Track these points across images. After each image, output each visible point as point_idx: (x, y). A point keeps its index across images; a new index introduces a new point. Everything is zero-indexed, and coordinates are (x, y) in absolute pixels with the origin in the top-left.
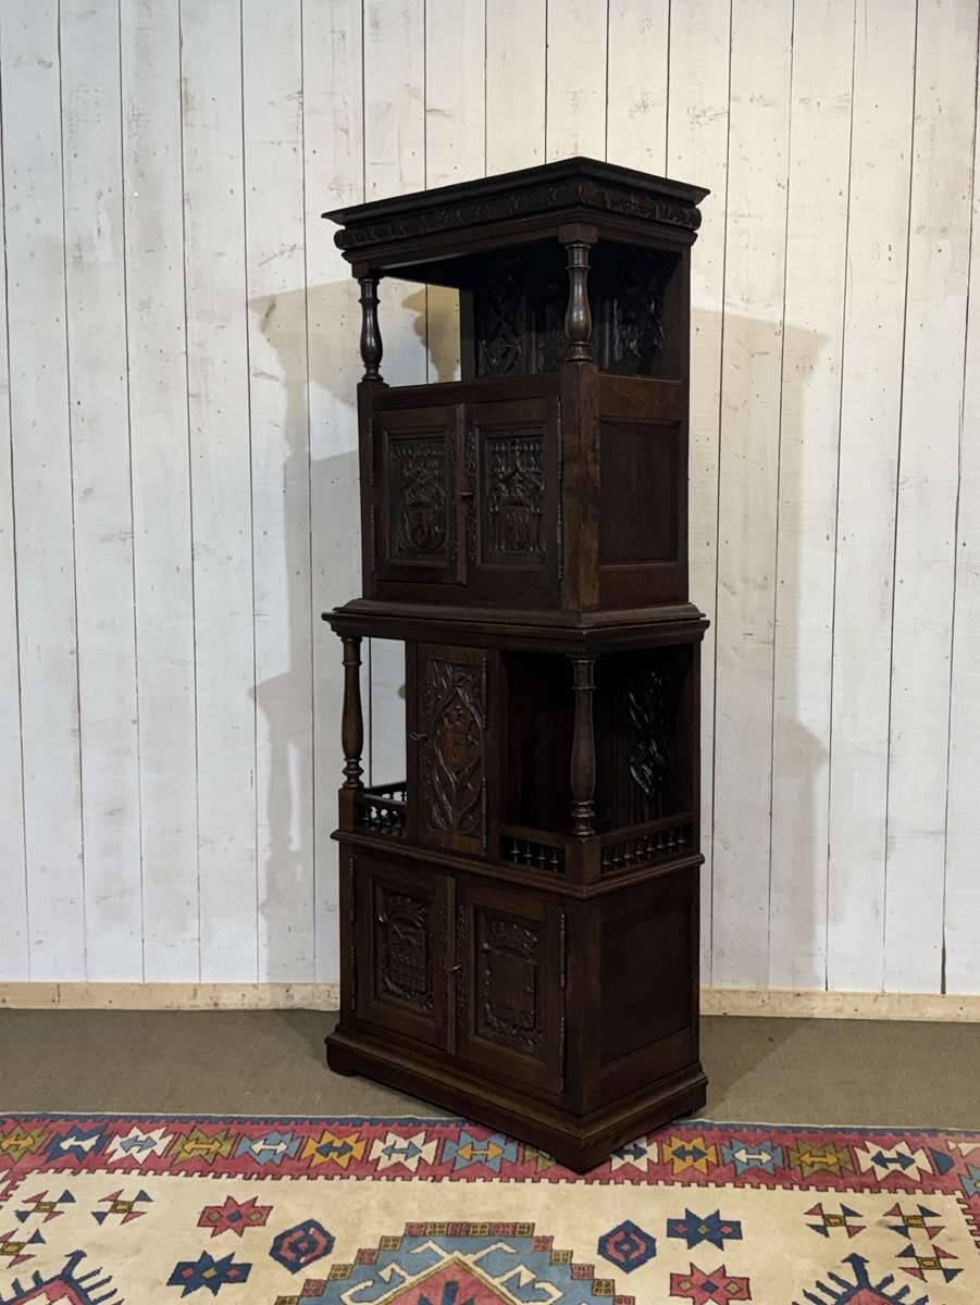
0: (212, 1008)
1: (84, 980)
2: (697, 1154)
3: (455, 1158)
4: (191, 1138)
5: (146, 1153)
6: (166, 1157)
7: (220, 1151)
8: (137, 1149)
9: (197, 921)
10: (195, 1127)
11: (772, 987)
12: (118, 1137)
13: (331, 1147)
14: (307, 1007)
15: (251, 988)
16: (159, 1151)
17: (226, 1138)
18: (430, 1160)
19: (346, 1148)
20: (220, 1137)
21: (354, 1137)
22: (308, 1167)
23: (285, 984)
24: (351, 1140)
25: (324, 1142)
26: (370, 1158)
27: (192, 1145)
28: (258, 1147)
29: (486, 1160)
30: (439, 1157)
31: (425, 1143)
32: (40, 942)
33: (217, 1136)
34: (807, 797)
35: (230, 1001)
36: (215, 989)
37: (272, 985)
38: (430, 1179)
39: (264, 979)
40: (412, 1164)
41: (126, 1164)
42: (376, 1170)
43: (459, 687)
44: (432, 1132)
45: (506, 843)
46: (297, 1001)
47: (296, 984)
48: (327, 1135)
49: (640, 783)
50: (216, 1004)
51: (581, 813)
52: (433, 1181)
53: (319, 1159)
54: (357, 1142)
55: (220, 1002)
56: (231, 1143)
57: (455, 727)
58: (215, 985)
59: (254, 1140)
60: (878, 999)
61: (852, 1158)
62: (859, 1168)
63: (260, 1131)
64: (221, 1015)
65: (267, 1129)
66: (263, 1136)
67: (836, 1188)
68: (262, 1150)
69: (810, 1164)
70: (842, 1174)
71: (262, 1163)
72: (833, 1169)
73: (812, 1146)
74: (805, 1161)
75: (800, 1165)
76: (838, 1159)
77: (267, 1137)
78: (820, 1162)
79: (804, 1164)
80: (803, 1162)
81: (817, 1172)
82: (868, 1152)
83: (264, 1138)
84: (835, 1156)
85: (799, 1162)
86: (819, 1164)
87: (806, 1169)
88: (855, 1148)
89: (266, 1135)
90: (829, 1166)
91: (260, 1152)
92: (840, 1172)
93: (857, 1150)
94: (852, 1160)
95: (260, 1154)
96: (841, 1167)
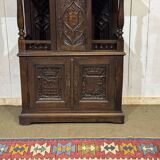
2: (131, 148)
11: (146, 96)
13: (18, 148)
19: (23, 149)
21: (25, 145)
38: (49, 158)
46: (7, 103)
53: (14, 153)
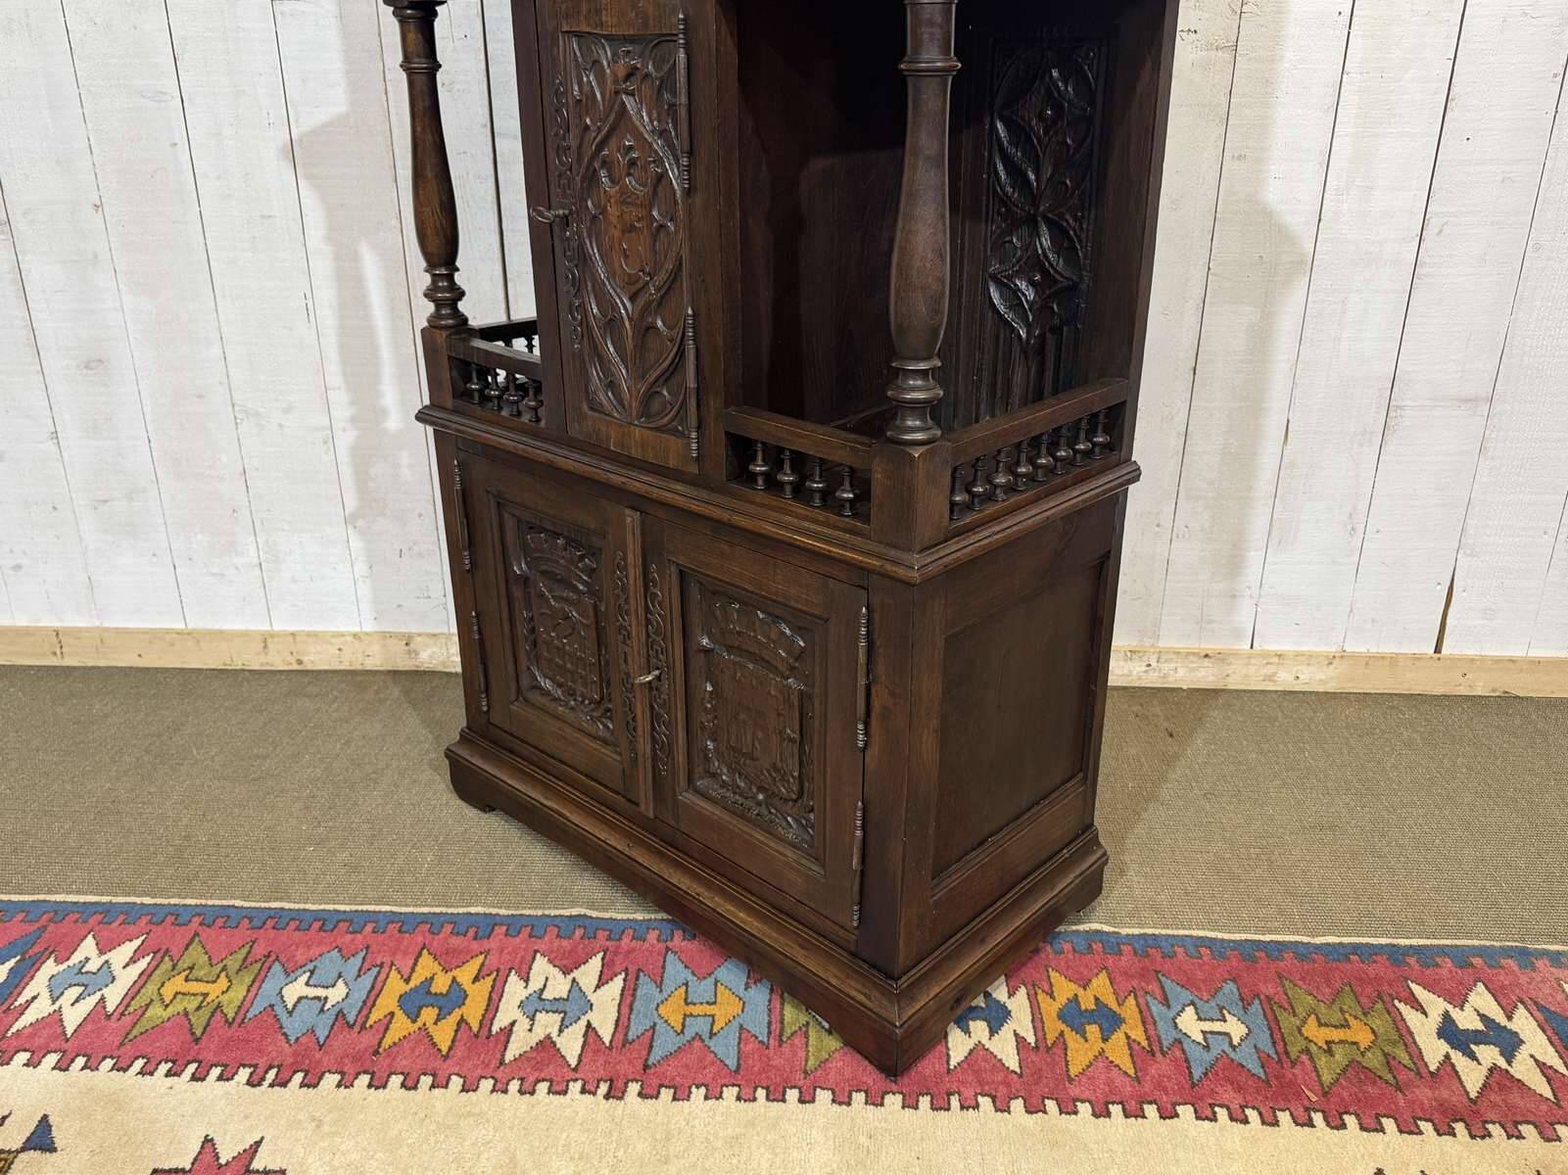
0: (296, 667)
1: (97, 624)
2: (1106, 1019)
3: (653, 1027)
4: (181, 965)
5: (90, 1002)
6: (122, 1014)
7: (224, 999)
8: (75, 991)
9: (252, 538)
10: (197, 934)
11: (1168, 644)
12: (51, 962)
13: (429, 993)
14: (440, 668)
15: (350, 639)
16: (114, 996)
17: (244, 966)
18: (606, 1033)
19: (454, 997)
20: (233, 962)
21: (473, 966)
22: (376, 1053)
23: (403, 635)
24: (465, 975)
25: (415, 982)
26: (495, 1029)
27: (178, 983)
28: (295, 990)
29: (712, 1035)
30: (623, 1019)
31: (602, 982)
32: (18, 567)
33: (229, 962)
34: (1261, 339)
35: (319, 659)
36: (295, 639)
37: (385, 636)
38: (604, 1088)
39: (369, 627)
40: (571, 1045)
41: (38, 1041)
42: (502, 1063)
43: (628, 93)
44: (616, 953)
45: (742, 448)
46: (424, 658)
47: (419, 635)
48: (426, 959)
49: (1009, 316)
50: (300, 662)
51: (914, 389)
52: (607, 1097)
53: (401, 1026)
54: (476, 979)
55: (305, 659)
56: (248, 980)
57: (624, 191)
58: (293, 634)
59: (290, 973)
60: (1335, 662)
61: (1398, 1030)
62: (1423, 1060)
63: (309, 947)
64: (306, 680)
65: (320, 943)
66: (311, 961)
67: (1396, 1119)
68: (300, 999)
69: (1325, 1047)
70: (1395, 1077)
71: (292, 1039)
72: (1374, 1060)
73: (1315, 997)
74: (1315, 1039)
75: (1307, 1051)
76: (1373, 1032)
77: (315, 967)
78: (1341, 1042)
79: (1313, 1048)
80: (1311, 1041)
81: (1344, 1071)
82: (1425, 1013)
83: (311, 966)
84: (1366, 1024)
85: (1304, 1042)
86: (1341, 1046)
87: (1322, 1061)
88: (1396, 1002)
89: (316, 959)
90: (1363, 1054)
91: (295, 1006)
92: (1390, 1070)
93: (1401, 1006)
94: (1401, 1036)
95: (294, 1014)
96: (1386, 1055)
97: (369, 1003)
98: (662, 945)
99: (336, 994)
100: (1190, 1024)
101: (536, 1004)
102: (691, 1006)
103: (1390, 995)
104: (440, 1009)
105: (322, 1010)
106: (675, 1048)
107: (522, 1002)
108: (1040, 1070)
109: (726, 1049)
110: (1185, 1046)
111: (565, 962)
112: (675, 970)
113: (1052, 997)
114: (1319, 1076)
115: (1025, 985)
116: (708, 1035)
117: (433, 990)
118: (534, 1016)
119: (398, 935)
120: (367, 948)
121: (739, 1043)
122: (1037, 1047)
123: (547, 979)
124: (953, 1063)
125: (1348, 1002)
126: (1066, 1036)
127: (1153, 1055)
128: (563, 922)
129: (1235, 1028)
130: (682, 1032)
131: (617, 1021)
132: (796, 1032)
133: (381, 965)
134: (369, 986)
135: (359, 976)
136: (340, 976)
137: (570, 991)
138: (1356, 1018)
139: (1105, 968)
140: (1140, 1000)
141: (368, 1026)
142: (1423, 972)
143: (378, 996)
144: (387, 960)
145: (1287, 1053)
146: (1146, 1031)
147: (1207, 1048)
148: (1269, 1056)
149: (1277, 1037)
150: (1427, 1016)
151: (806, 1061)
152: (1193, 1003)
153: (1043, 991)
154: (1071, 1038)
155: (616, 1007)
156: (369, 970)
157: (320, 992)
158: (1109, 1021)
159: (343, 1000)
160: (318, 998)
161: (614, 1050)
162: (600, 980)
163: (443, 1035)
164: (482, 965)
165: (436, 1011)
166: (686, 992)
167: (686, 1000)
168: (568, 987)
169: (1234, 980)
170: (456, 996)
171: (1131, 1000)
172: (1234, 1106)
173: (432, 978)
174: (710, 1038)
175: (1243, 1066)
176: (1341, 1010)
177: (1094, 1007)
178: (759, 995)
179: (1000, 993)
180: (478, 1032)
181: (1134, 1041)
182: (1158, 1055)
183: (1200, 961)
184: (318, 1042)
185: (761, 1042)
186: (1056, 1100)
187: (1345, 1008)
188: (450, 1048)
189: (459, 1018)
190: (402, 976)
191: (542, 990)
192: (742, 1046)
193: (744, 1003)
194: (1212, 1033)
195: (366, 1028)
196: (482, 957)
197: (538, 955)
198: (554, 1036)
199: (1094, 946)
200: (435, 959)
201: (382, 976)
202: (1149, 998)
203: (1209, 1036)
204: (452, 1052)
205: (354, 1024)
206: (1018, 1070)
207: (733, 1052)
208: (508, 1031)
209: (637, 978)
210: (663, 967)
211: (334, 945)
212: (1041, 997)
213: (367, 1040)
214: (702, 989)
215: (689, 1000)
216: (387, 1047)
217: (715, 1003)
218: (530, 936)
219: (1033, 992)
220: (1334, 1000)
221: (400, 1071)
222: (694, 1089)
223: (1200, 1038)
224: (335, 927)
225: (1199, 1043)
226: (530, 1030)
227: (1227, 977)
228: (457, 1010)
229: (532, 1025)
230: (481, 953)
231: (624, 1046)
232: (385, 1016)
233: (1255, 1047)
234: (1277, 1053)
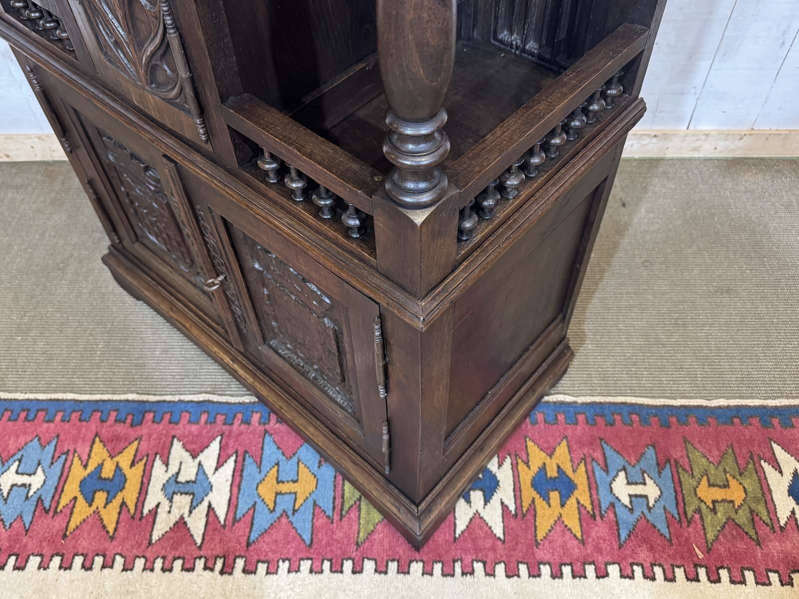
0: (5, 159)
18: (221, 512)
22: (65, 536)
24: (125, 460)
25: (91, 468)
26: (146, 511)
29: (295, 511)
31: (220, 464)
40: (197, 526)
42: (150, 543)
48: (98, 446)
50: (8, 156)
52: (222, 572)
54: (133, 464)
55: (10, 154)
60: (745, 138)
61: (762, 489)
62: (776, 515)
63: (17, 437)
64: (14, 171)
65: (25, 433)
66: (19, 450)
67: (754, 572)
68: (13, 486)
69: (711, 506)
70: (756, 533)
71: (7, 524)
72: (742, 518)
73: (708, 459)
74: (705, 500)
75: (698, 511)
76: (745, 491)
77: (22, 456)
78: (723, 501)
79: (703, 507)
80: (702, 501)
81: (723, 527)
82: (781, 472)
83: (18, 456)
84: (741, 484)
85: (697, 502)
86: (722, 504)
87: (709, 518)
88: (762, 462)
89: (23, 448)
90: (736, 512)
91: (9, 493)
92: (754, 528)
93: (765, 465)
94: (763, 494)
95: (8, 501)
96: (752, 512)
97: (59, 490)
98: (261, 428)
99: (36, 481)
100: (622, 489)
101: (174, 487)
102: (281, 484)
103: (759, 456)
104: (108, 493)
105: (27, 498)
106: (269, 525)
107: (164, 485)
108: (517, 535)
109: (303, 524)
110: (617, 509)
111: (193, 446)
112: (271, 451)
113: (529, 467)
114: (705, 534)
115: (509, 455)
116: (292, 512)
117: (103, 475)
118: (172, 498)
119: (78, 424)
120: (58, 436)
121: (313, 519)
122: (516, 515)
123: (181, 463)
124: (458, 532)
125: (730, 461)
126: (536, 503)
127: (595, 519)
128: (192, 407)
129: (651, 490)
130: (274, 510)
131: (230, 500)
132: (352, 506)
133: (67, 453)
134: (59, 473)
135: (52, 463)
136: (39, 464)
137: (197, 474)
138: (734, 478)
139: (566, 437)
140: (589, 467)
141: (59, 510)
142: (782, 433)
143: (65, 482)
144: (71, 448)
145: (685, 513)
146: (591, 497)
147: (631, 510)
148: (673, 516)
149: (680, 498)
150: (782, 475)
151: (358, 533)
152: (624, 469)
153: (522, 461)
154: (540, 503)
155: (229, 488)
156: (59, 457)
157: (25, 479)
158: (565, 486)
159: (42, 486)
160: (24, 485)
161: (227, 528)
162: (218, 462)
163: (110, 517)
164: (137, 451)
165: (105, 495)
166: (278, 471)
167: (277, 478)
168: (195, 470)
169: (654, 446)
170: (118, 481)
171: (582, 468)
172: (647, 565)
173: (102, 464)
174: (293, 514)
175: (655, 527)
176: (725, 471)
177: (556, 475)
178: (328, 472)
179: (493, 465)
180: (134, 514)
181: (583, 505)
182: (598, 518)
183: (631, 428)
184: (25, 527)
185: (328, 517)
186: (527, 564)
187: (727, 469)
188: (115, 530)
189: (121, 501)
190: (82, 464)
191: (178, 473)
192: (315, 521)
193: (317, 480)
194: (636, 496)
195: (57, 513)
196: (136, 443)
197: (175, 440)
198: (186, 516)
199: (559, 417)
200: (105, 446)
201: (69, 463)
202: (594, 464)
203: (633, 499)
204: (116, 534)
205: (49, 510)
206: (502, 537)
207: (309, 525)
208: (154, 513)
209: (244, 460)
210: (262, 449)
211: (35, 434)
212: (521, 466)
213: (58, 524)
214: (288, 467)
215: (280, 479)
216: (72, 530)
217: (296, 481)
218: (170, 422)
219: (515, 461)
220: (720, 461)
221: (80, 553)
222: (281, 563)
223: (626, 501)
224: (36, 416)
225: (626, 506)
226: (169, 512)
227: (649, 442)
228: (120, 493)
229: (171, 507)
230: (136, 439)
231: (233, 524)
232: (71, 501)
233: (664, 508)
234: (679, 514)
